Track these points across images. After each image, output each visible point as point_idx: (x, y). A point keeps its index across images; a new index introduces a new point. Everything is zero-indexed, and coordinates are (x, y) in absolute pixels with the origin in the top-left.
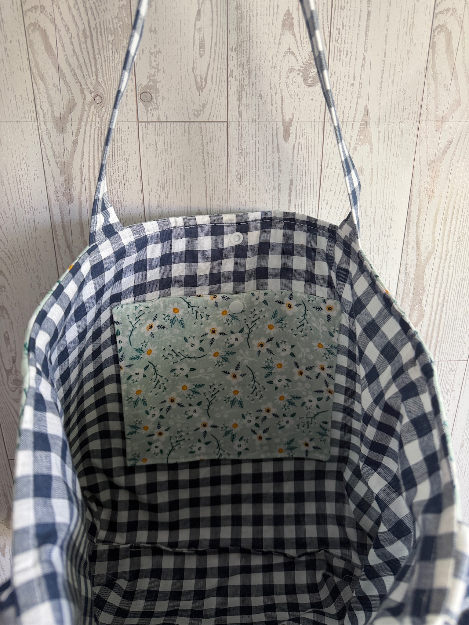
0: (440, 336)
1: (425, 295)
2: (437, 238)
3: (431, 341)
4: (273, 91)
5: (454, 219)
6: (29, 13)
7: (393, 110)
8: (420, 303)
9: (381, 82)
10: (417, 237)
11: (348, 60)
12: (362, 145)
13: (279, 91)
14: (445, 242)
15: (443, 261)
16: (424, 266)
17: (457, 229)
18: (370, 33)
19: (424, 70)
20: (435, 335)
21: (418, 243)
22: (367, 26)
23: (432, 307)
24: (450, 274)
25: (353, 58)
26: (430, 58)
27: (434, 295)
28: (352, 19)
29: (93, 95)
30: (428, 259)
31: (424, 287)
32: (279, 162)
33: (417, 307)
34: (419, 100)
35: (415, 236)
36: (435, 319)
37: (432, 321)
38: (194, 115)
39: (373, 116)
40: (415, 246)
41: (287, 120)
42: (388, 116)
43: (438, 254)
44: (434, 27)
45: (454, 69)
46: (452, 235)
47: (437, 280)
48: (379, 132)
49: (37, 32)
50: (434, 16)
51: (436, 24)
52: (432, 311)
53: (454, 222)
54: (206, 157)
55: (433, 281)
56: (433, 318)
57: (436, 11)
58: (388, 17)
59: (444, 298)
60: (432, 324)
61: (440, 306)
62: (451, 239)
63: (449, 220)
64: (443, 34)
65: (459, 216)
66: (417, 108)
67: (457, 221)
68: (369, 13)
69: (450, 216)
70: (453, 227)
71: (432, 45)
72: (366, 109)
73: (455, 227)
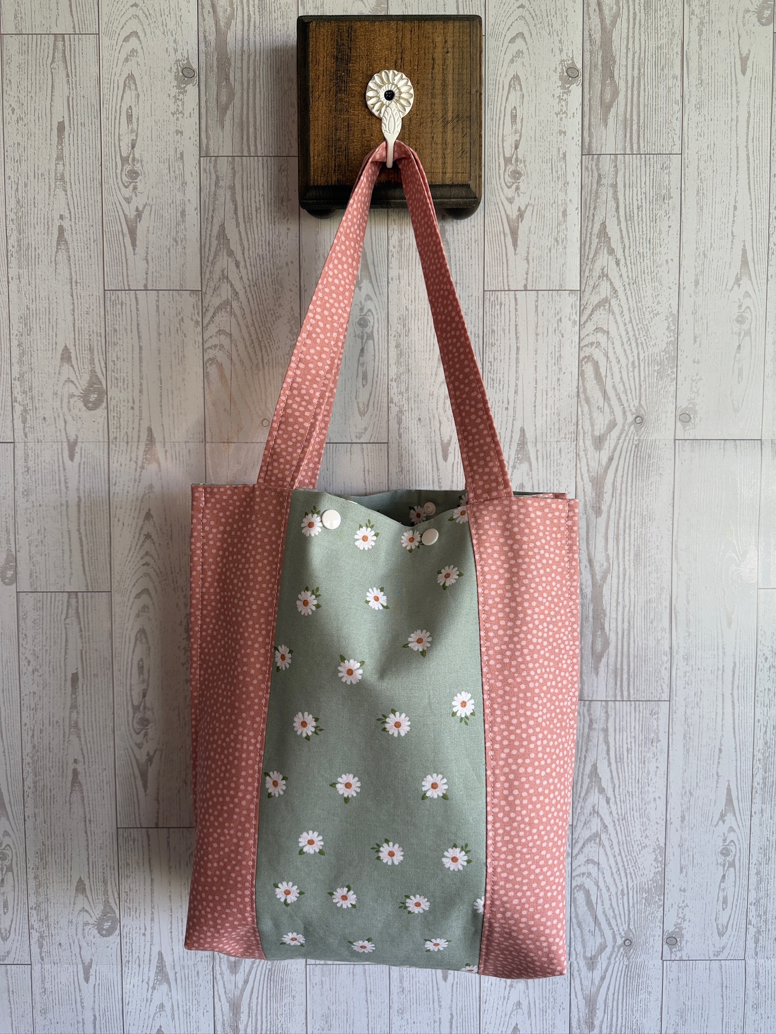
0: (632, 670)
1: (607, 619)
2: (611, 556)
3: (622, 675)
4: (431, 416)
5: (627, 536)
6: (209, 351)
7: (549, 431)
8: (603, 629)
9: (535, 406)
10: (589, 555)
11: (501, 387)
12: (520, 463)
13: (437, 416)
14: (621, 560)
15: (621, 581)
16: (601, 587)
17: (632, 547)
18: (520, 365)
19: (575, 394)
20: (625, 667)
21: (590, 561)
22: (517, 359)
23: (617, 633)
24: (633, 596)
25: (506, 386)
26: (580, 384)
27: (617, 619)
28: (502, 353)
29: (261, 419)
30: (604, 578)
31: (604, 611)
32: (439, 479)
33: (599, 633)
34: (574, 420)
35: (586, 554)
36: (622, 648)
37: (619, 651)
38: (356, 437)
39: (530, 435)
40: (588, 565)
41: (446, 441)
42: (544, 436)
43: (615, 574)
44: (581, 358)
45: (605, 393)
46: (627, 553)
47: (618, 603)
48: (537, 451)
49: (214, 366)
50: (580, 349)
51: (582, 356)
52: (617, 639)
53: (627, 539)
54: (366, 475)
55: (614, 604)
56: (620, 647)
57: (582, 345)
58: (536, 351)
59: (629, 623)
60: (619, 654)
61: (626, 632)
62: (627, 558)
63: (621, 537)
64: (590, 364)
65: (632, 533)
66: (572, 428)
67: (630, 537)
68: (518, 348)
69: (621, 532)
70: (627, 544)
71: (581, 374)
72: (523, 430)
73: (630, 545)
